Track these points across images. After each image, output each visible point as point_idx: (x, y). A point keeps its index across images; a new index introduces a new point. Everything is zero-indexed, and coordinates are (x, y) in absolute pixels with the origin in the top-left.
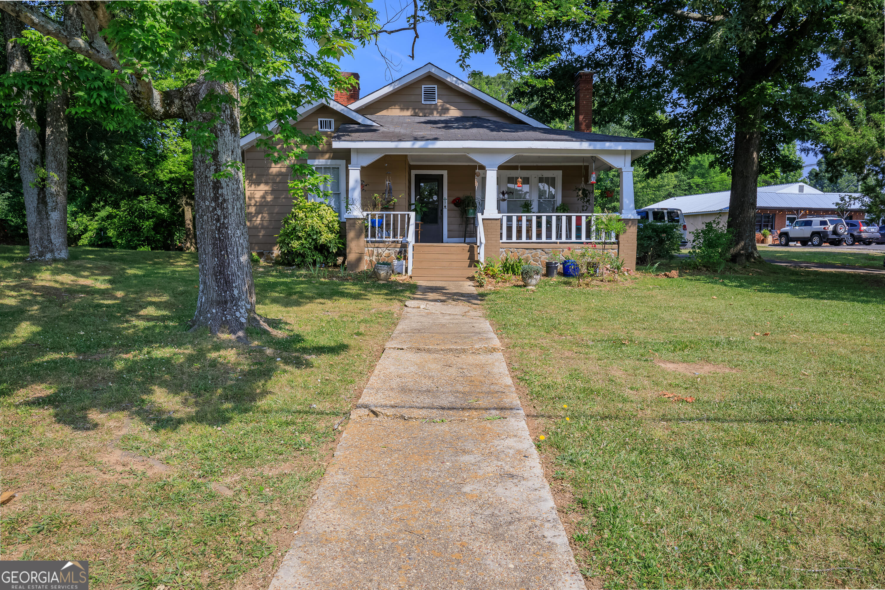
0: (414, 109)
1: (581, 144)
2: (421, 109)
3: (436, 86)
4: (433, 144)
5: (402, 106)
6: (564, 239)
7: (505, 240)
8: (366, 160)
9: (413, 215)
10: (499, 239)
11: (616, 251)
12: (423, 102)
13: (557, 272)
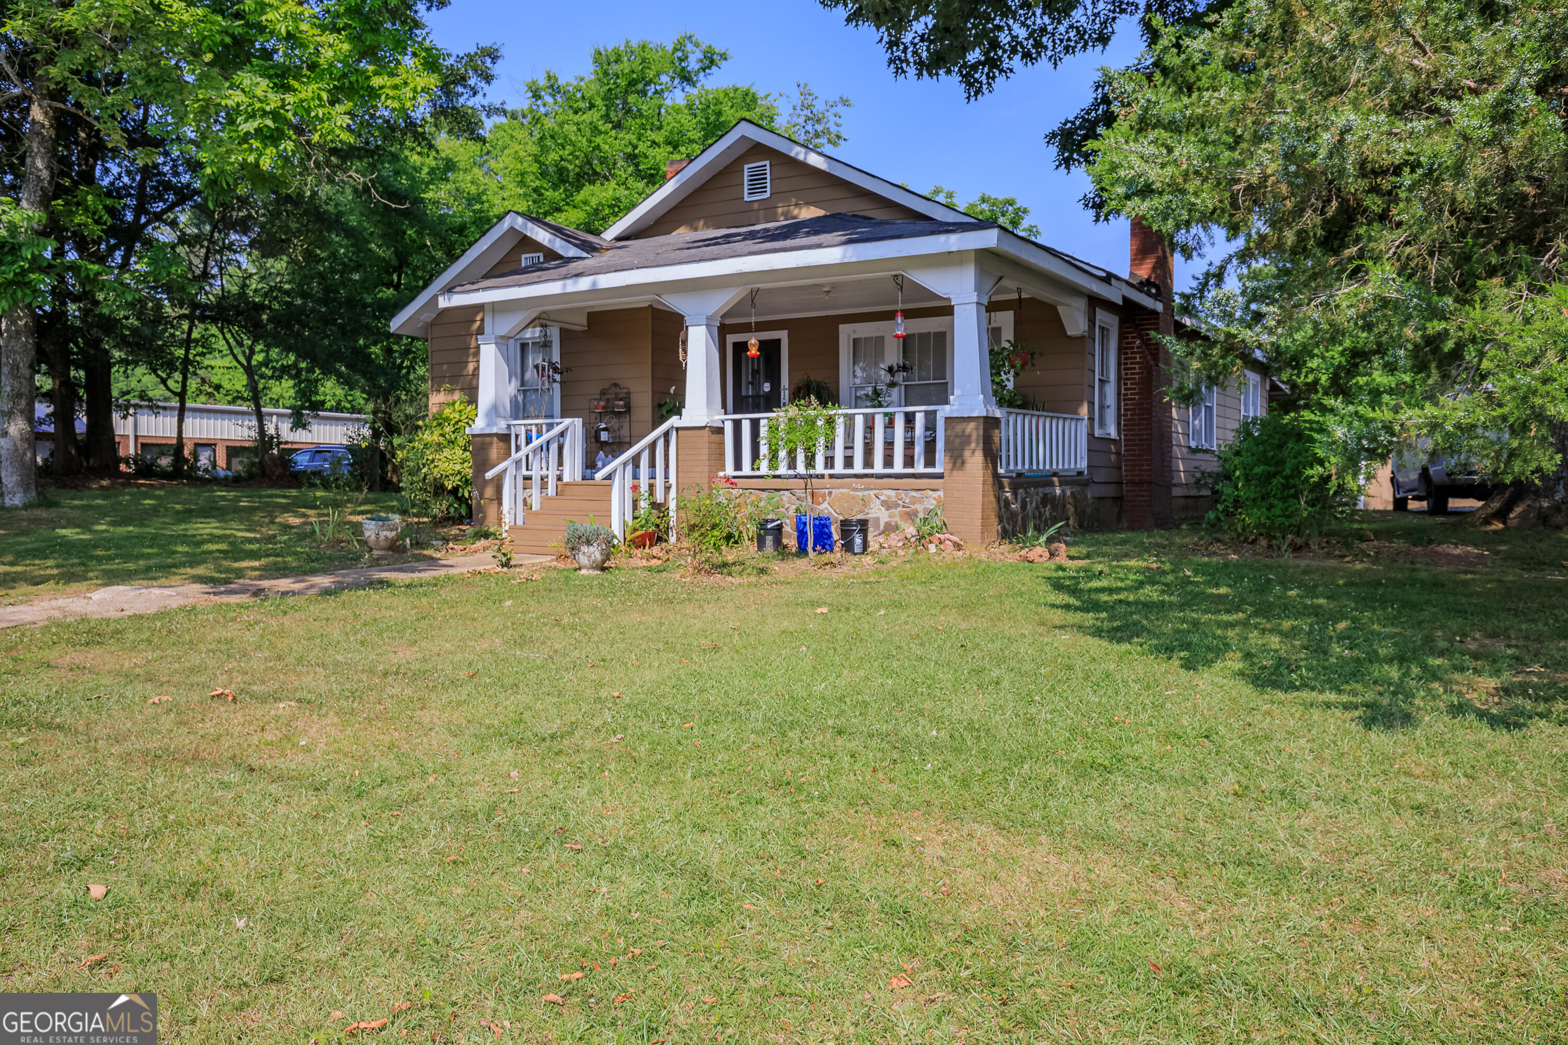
2: (742, 213)
3: (767, 163)
5: (712, 212)
6: (839, 468)
7: (730, 470)
8: (506, 325)
9: (575, 425)
10: (706, 469)
11: (941, 493)
12: (746, 199)
13: (778, 542)
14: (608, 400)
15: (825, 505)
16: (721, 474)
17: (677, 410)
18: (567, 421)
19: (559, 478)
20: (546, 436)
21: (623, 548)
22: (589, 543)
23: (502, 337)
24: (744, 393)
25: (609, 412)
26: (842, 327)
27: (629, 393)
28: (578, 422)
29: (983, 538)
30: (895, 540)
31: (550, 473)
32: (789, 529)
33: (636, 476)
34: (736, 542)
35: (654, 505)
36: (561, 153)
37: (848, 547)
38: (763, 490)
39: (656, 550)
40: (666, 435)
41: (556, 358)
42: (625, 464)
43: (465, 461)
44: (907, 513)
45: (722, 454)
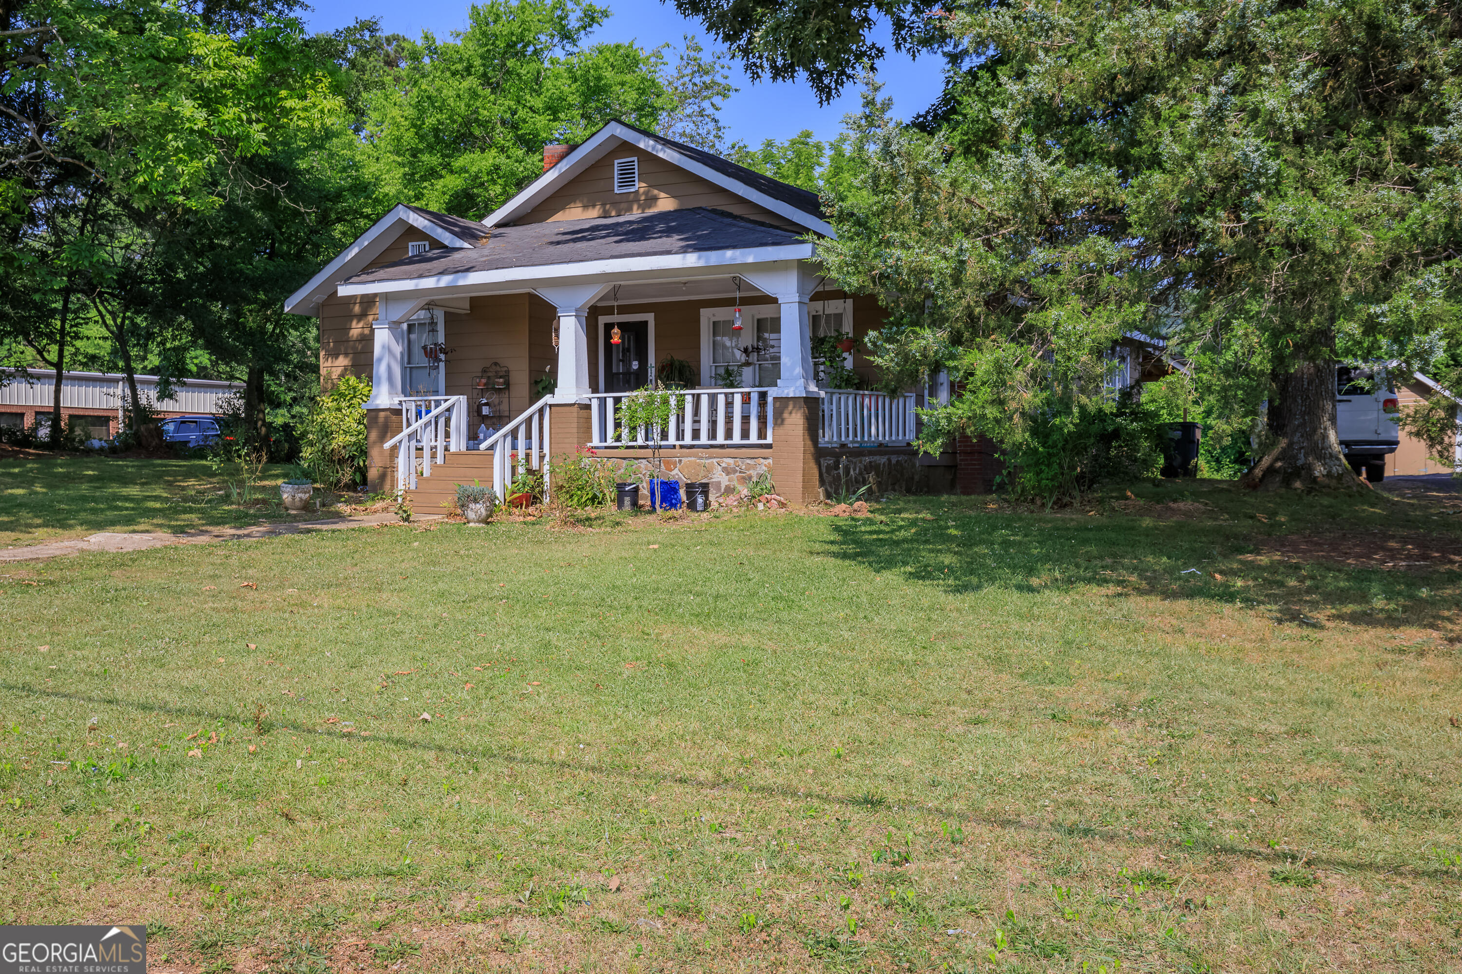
0: (603, 205)
1: (684, 258)
2: (614, 204)
3: (635, 159)
4: (465, 277)
5: (585, 200)
6: (688, 440)
7: (596, 441)
8: (398, 312)
9: (460, 403)
10: (575, 440)
11: (770, 461)
12: (616, 191)
13: (635, 504)
14: (489, 377)
15: (676, 471)
16: (589, 444)
17: (550, 387)
18: (453, 399)
19: (446, 449)
20: (434, 412)
21: (504, 508)
22: (476, 501)
23: (394, 322)
24: (614, 371)
25: (490, 388)
26: (703, 311)
27: (508, 372)
28: (463, 399)
29: (804, 498)
30: (732, 500)
31: (438, 444)
32: (645, 491)
33: (514, 447)
34: (599, 503)
35: (530, 471)
36: (439, 116)
37: (692, 506)
38: (624, 459)
39: (531, 510)
40: (541, 411)
41: (441, 339)
42: (505, 436)
43: (360, 433)
44: (744, 478)
45: (590, 428)
